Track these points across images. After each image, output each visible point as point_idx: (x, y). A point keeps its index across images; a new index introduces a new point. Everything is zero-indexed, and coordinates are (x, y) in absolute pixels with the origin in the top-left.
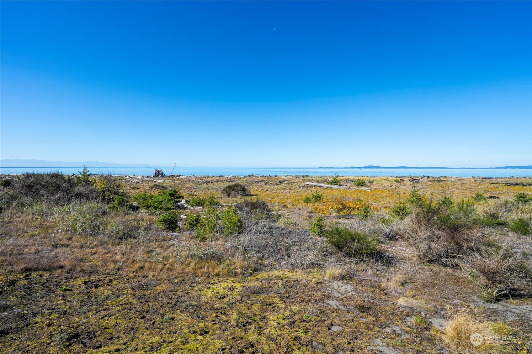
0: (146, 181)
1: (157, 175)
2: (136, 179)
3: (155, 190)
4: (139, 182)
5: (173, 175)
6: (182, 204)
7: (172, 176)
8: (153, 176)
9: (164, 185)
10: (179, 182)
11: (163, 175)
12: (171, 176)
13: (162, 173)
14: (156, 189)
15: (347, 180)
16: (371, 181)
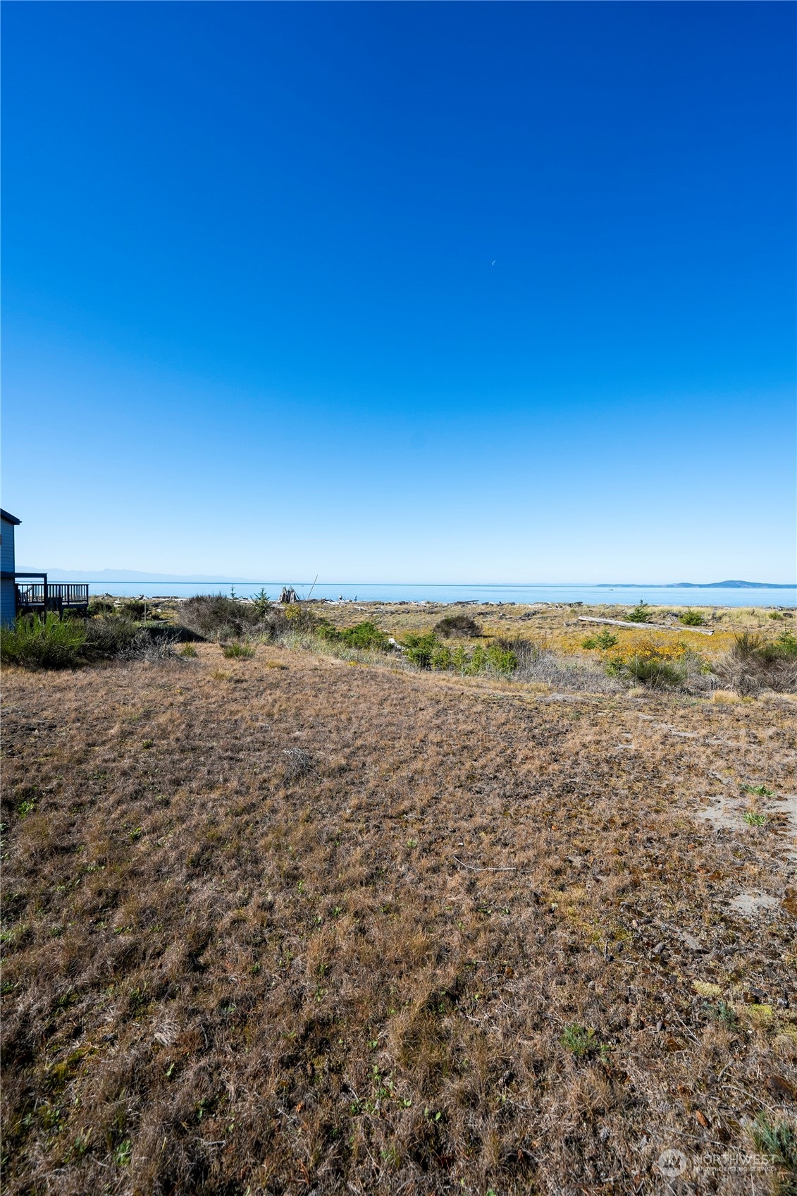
5: (316, 600)
15: (666, 614)
16: (717, 616)
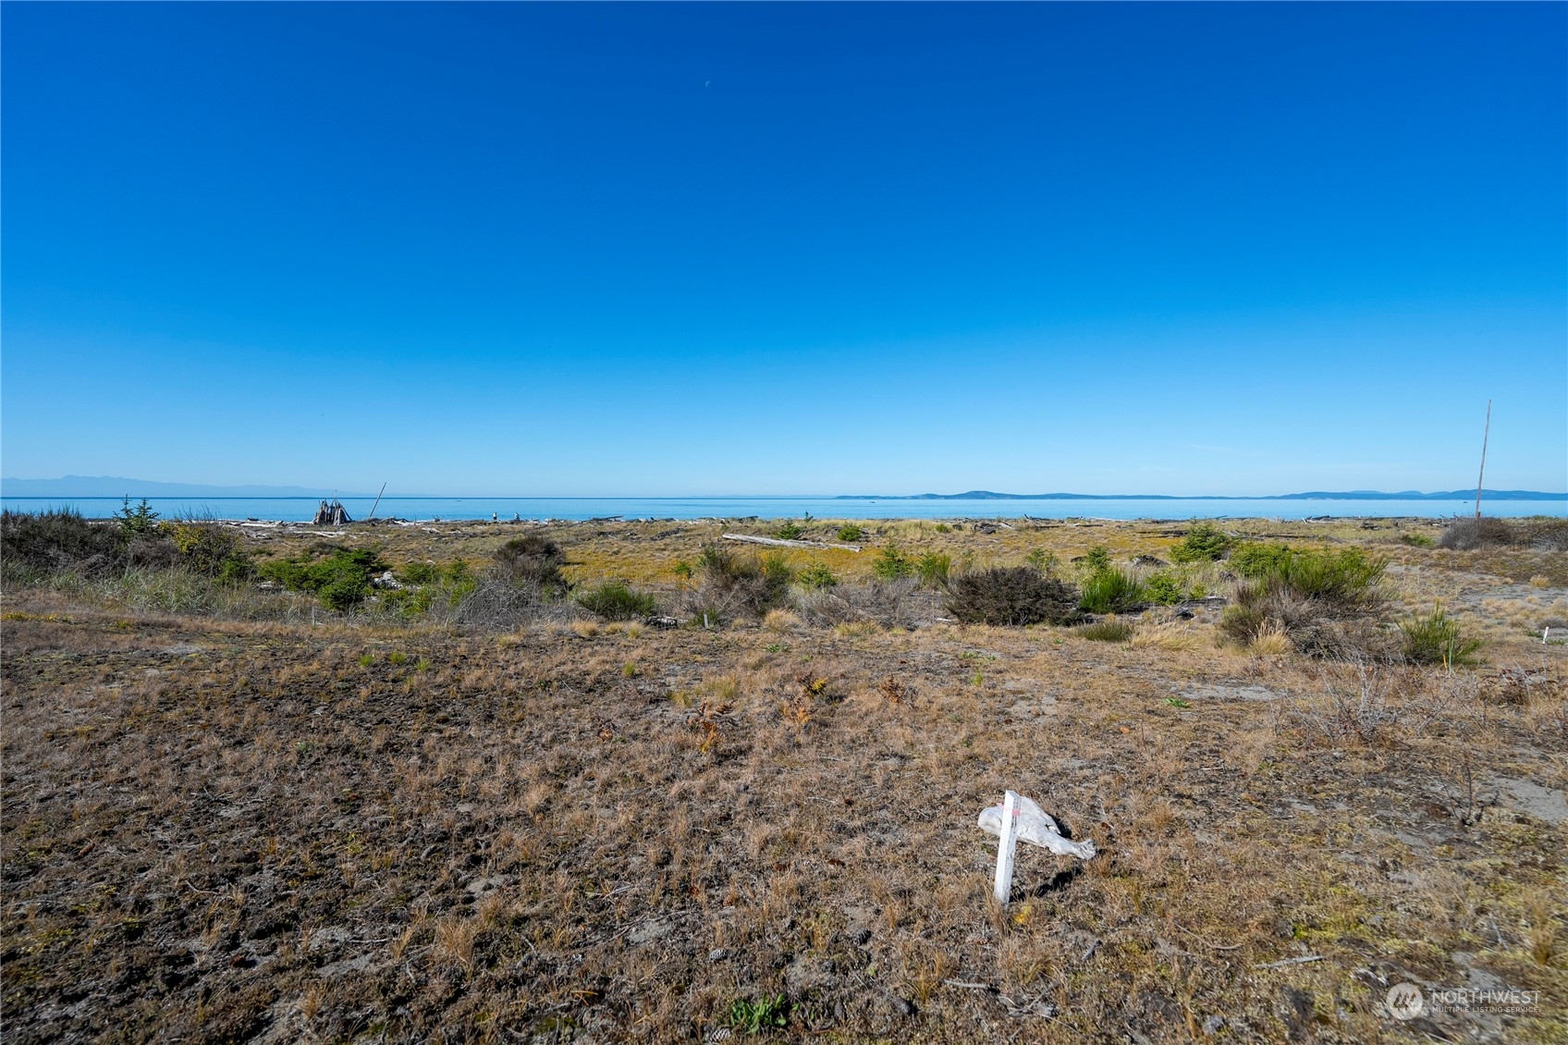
0: (292, 536)
1: (325, 519)
2: (263, 529)
3: (318, 556)
4: (270, 539)
5: (375, 520)
6: (383, 581)
7: (374, 522)
8: (315, 523)
9: (346, 545)
10: (390, 537)
11: (343, 519)
12: (370, 521)
13: (342, 514)
14: (321, 553)
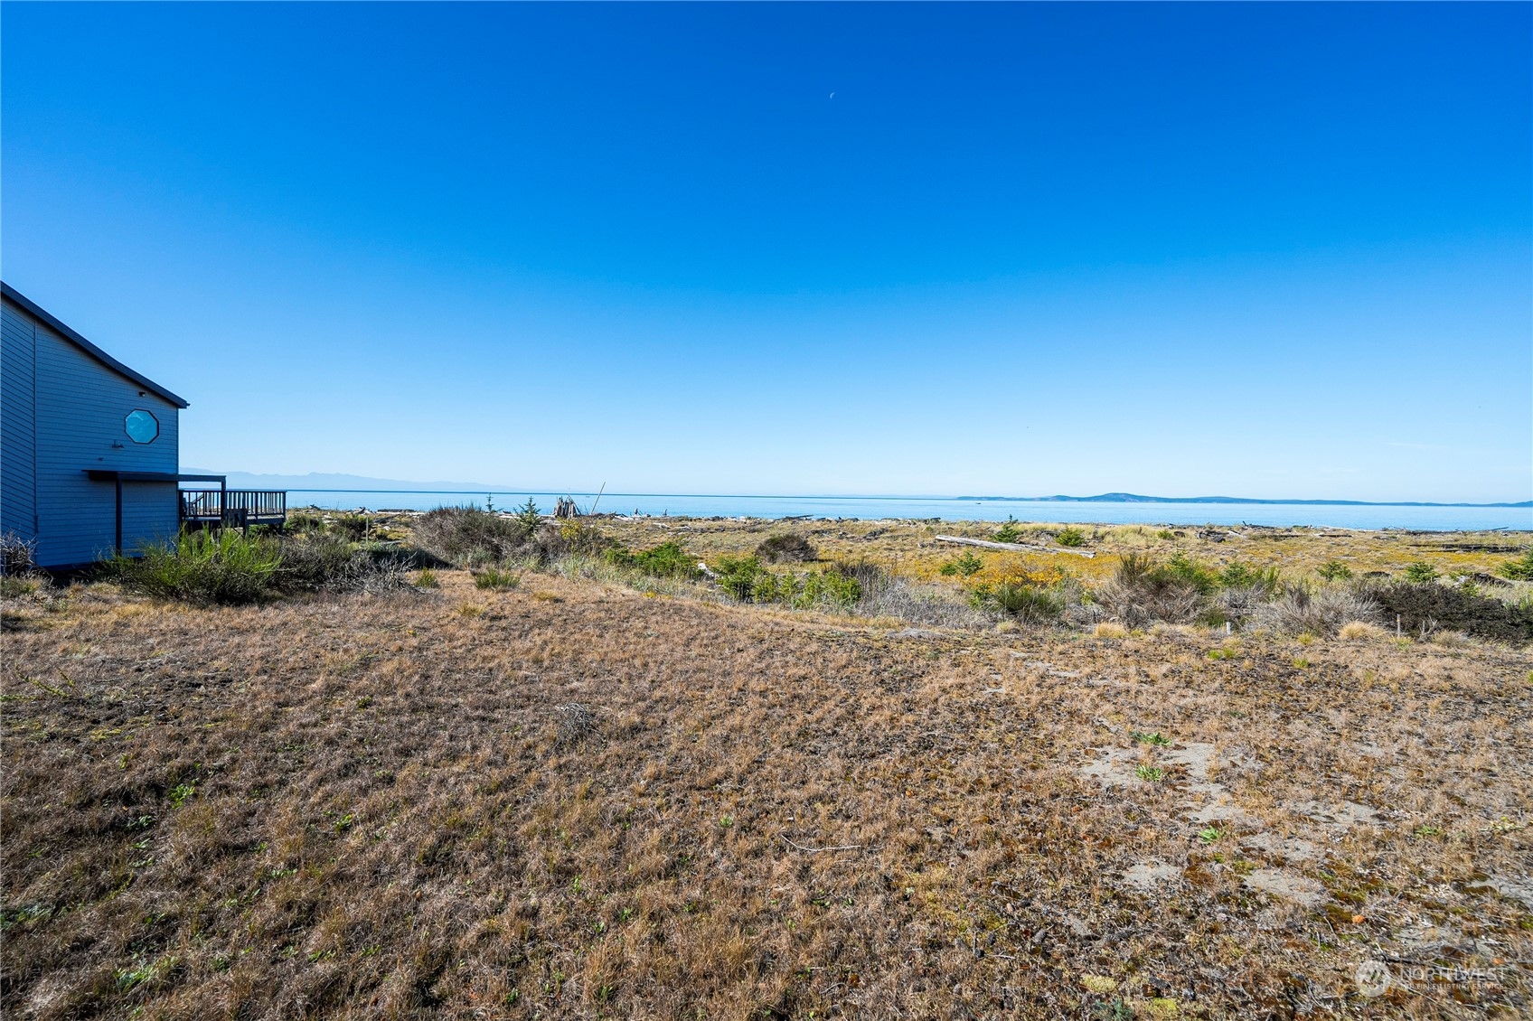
1: (561, 513)
15: (1039, 533)
16: (1099, 535)
